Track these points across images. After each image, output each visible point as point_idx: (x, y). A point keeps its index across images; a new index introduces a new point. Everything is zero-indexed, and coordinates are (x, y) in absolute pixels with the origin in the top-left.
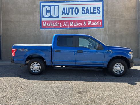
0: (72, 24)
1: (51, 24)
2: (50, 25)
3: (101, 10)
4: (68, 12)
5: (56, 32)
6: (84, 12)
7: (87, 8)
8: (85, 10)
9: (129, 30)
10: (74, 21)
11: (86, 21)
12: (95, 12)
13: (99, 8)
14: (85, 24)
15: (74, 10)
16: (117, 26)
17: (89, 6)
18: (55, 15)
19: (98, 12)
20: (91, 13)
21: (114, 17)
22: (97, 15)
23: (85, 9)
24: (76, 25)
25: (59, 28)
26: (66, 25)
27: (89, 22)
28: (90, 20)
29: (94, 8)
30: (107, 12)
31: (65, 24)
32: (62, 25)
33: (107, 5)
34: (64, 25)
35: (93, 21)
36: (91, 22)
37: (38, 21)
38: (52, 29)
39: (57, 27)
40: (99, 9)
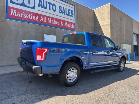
0: (49, 20)
1: (24, 15)
2: (23, 16)
3: (74, 13)
5: (31, 27)
6: (60, 11)
10: (52, 19)
13: (72, 11)
14: (62, 24)
18: (29, 4)
19: (71, 15)
22: (71, 17)
23: (61, 8)
24: (54, 23)
25: (34, 22)
26: (44, 20)
27: (65, 23)
28: (66, 21)
31: (42, 19)
32: (39, 19)
34: (41, 20)
38: (25, 21)
39: (32, 21)
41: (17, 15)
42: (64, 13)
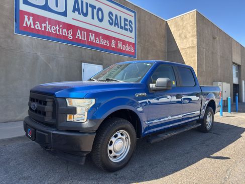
0: (92, 38)
1: (48, 27)
2: (45, 28)
3: (133, 26)
5: (60, 47)
6: (111, 21)
7: (116, 16)
10: (97, 35)
11: (114, 39)
13: (130, 21)
14: (113, 45)
15: (95, 11)
19: (129, 29)
20: (121, 28)
24: (100, 42)
25: (65, 39)
26: (82, 37)
28: (120, 40)
29: (125, 20)
31: (80, 36)
32: (74, 35)
34: (77, 37)
36: (121, 43)
38: (49, 38)
39: (62, 39)
41: (34, 26)
42: (116, 24)
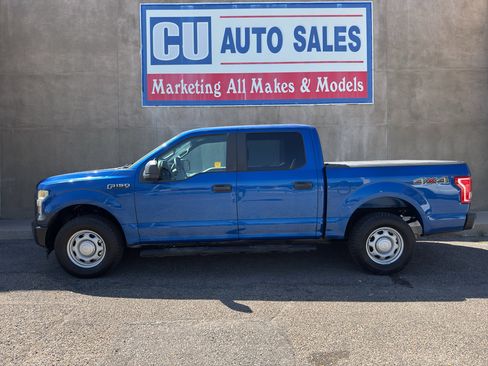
0: (257, 85)
1: (184, 88)
2: (179, 89)
3: (363, 36)
4: (243, 44)
5: (201, 114)
6: (300, 44)
7: (314, 30)
8: (307, 36)
9: (462, 110)
10: (267, 78)
11: (307, 75)
12: (341, 43)
14: (305, 88)
15: (264, 37)
16: (421, 94)
17: (319, 24)
18: (196, 53)
19: (350, 45)
20: (328, 48)
21: (409, 64)
22: (349, 55)
23: (304, 32)
24: (273, 89)
25: (209, 100)
26: (237, 90)
27: (320, 79)
28: (322, 74)
29: (338, 30)
30: (384, 44)
31: (234, 88)
32: (223, 89)
33: (383, 20)
34: (228, 92)
35: (333, 77)
36: (326, 78)
37: (135, 73)
38: (184, 104)
39: (205, 99)
40: (354, 33)
42: (313, 46)
